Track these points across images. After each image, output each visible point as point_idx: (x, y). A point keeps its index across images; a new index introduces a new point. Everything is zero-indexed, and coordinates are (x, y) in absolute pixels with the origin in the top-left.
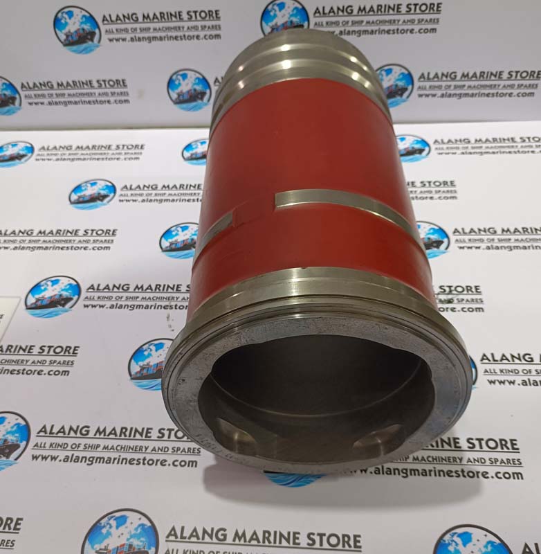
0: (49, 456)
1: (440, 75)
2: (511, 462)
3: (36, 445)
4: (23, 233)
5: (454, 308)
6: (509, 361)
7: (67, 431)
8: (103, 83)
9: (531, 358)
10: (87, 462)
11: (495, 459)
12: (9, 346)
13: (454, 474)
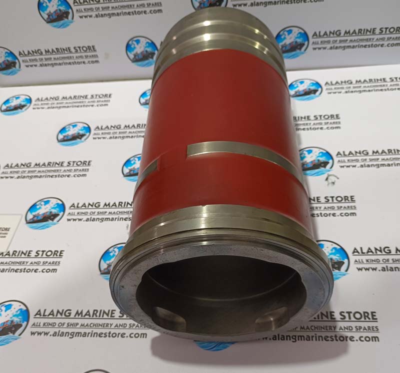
0: (42, 332)
1: (328, 33)
2: (371, 329)
3: (34, 324)
4: (24, 165)
5: (335, 214)
6: (373, 253)
7: (55, 314)
8: (78, 49)
9: (390, 250)
10: (70, 336)
11: (359, 327)
12: (14, 251)
13: (329, 339)
